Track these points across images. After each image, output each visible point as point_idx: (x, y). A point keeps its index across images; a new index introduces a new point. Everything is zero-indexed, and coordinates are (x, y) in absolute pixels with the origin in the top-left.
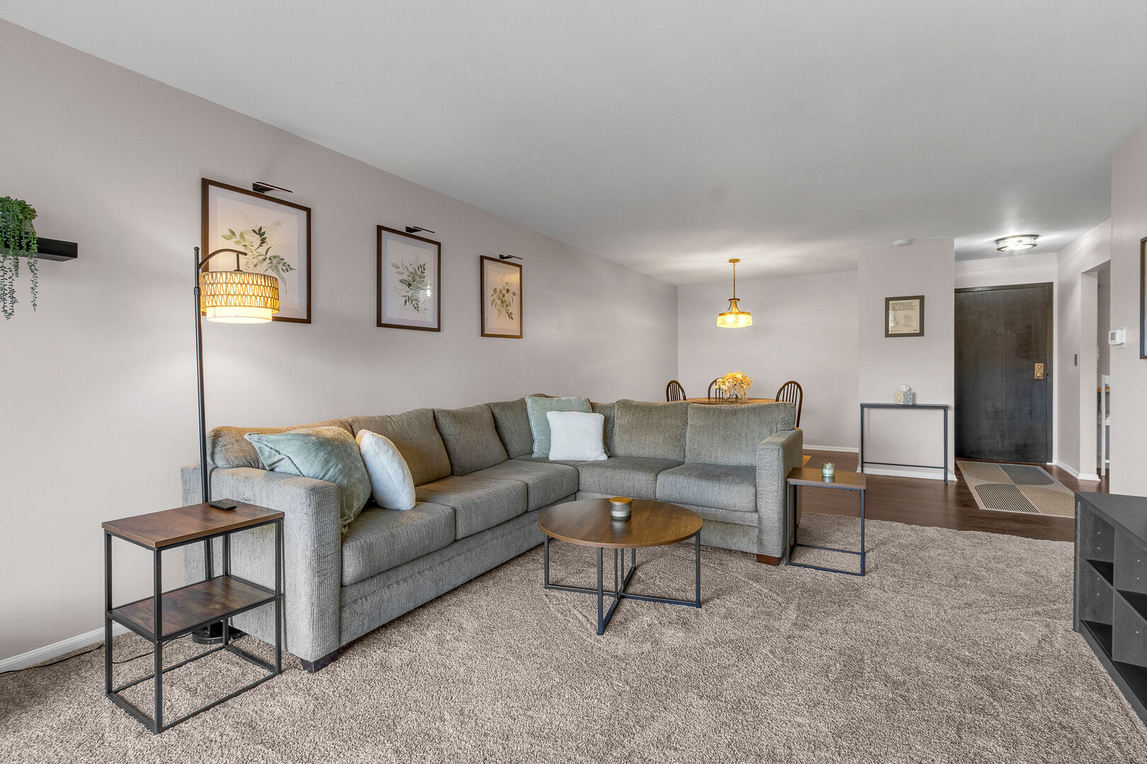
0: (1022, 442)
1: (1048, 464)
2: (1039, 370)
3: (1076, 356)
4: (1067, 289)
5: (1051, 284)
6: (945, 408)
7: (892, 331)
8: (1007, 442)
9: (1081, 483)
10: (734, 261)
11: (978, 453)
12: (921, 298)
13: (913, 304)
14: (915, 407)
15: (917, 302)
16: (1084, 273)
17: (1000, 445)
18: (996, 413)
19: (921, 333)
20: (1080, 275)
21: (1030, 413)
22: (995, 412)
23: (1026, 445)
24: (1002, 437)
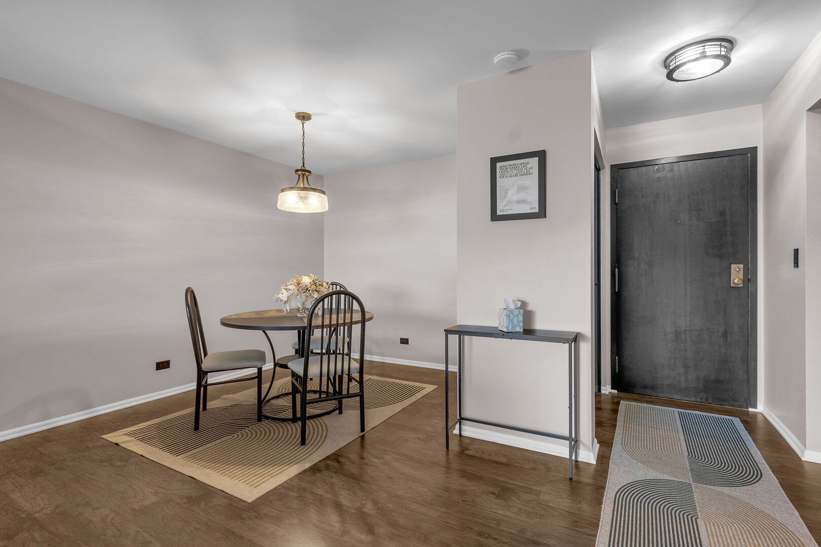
0: (713, 377)
1: (751, 410)
2: (737, 275)
3: (796, 252)
4: (779, 155)
5: (754, 150)
6: (576, 339)
7: (502, 211)
8: (692, 376)
9: (807, 467)
10: (304, 117)
11: (653, 388)
12: (541, 155)
13: (529, 166)
14: (529, 333)
15: (534, 162)
16: (810, 110)
17: (683, 379)
18: (677, 333)
19: (542, 213)
20: (805, 112)
21: (725, 334)
22: (676, 331)
23: (718, 381)
24: (686, 367)
